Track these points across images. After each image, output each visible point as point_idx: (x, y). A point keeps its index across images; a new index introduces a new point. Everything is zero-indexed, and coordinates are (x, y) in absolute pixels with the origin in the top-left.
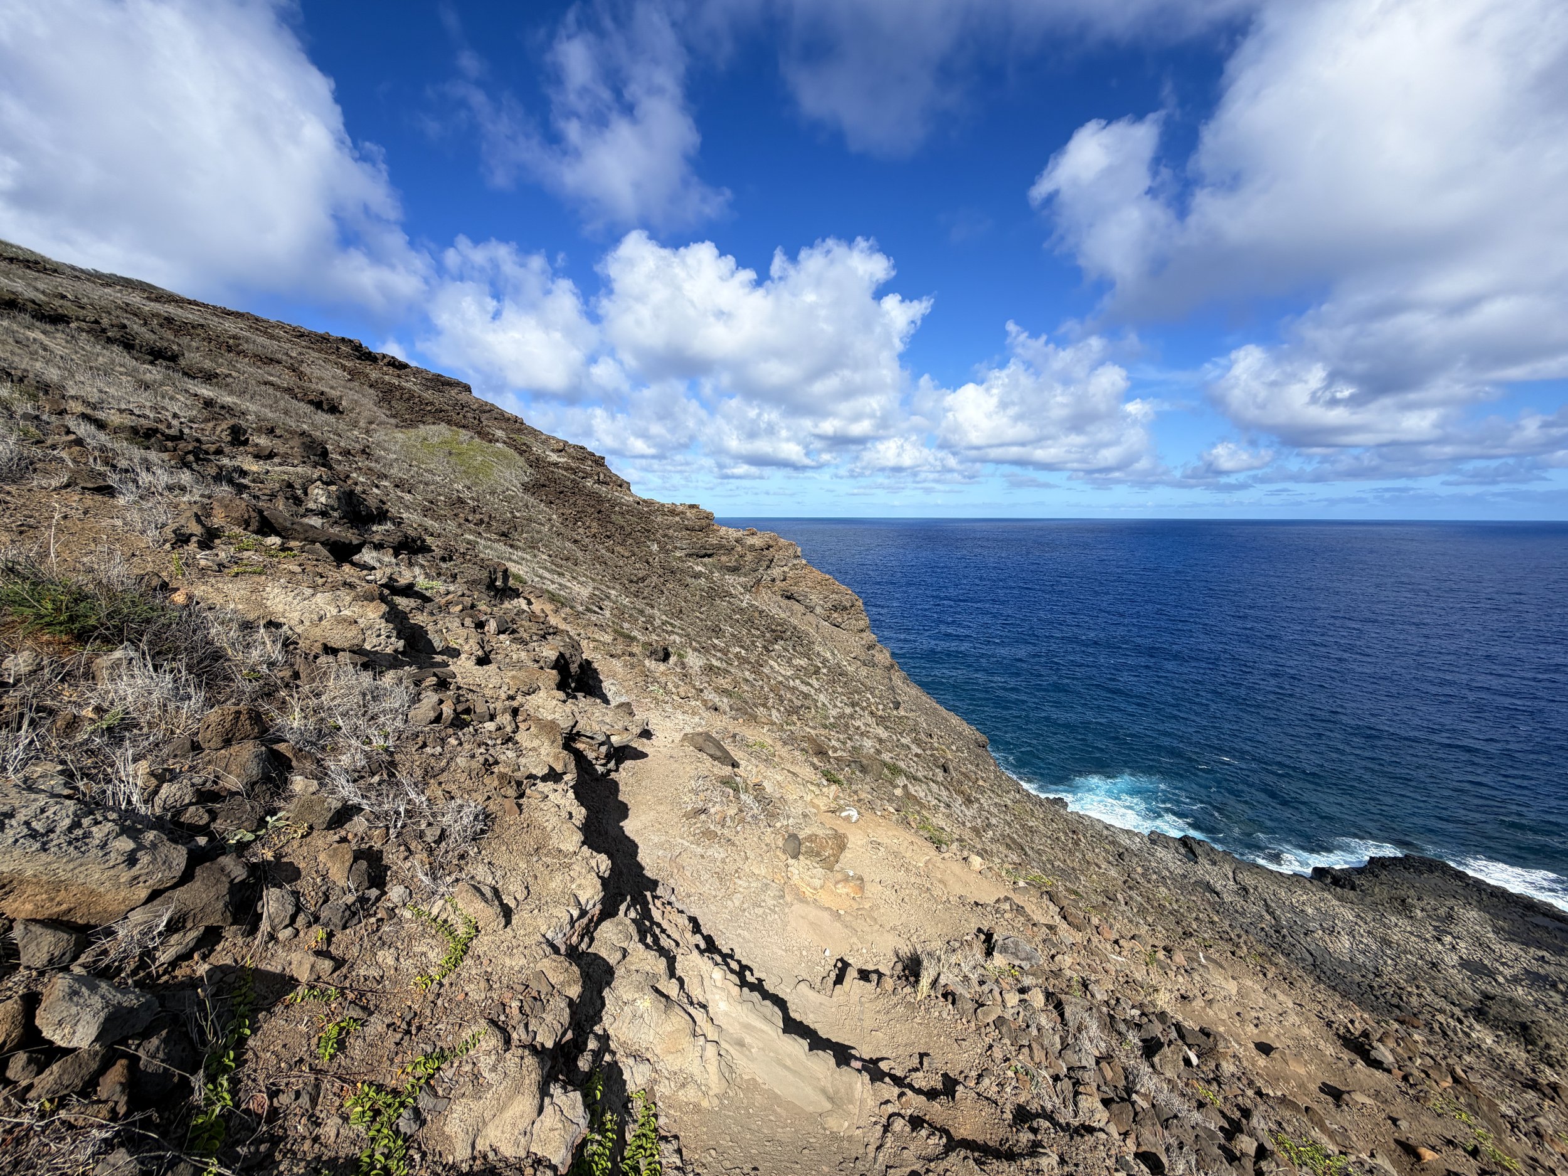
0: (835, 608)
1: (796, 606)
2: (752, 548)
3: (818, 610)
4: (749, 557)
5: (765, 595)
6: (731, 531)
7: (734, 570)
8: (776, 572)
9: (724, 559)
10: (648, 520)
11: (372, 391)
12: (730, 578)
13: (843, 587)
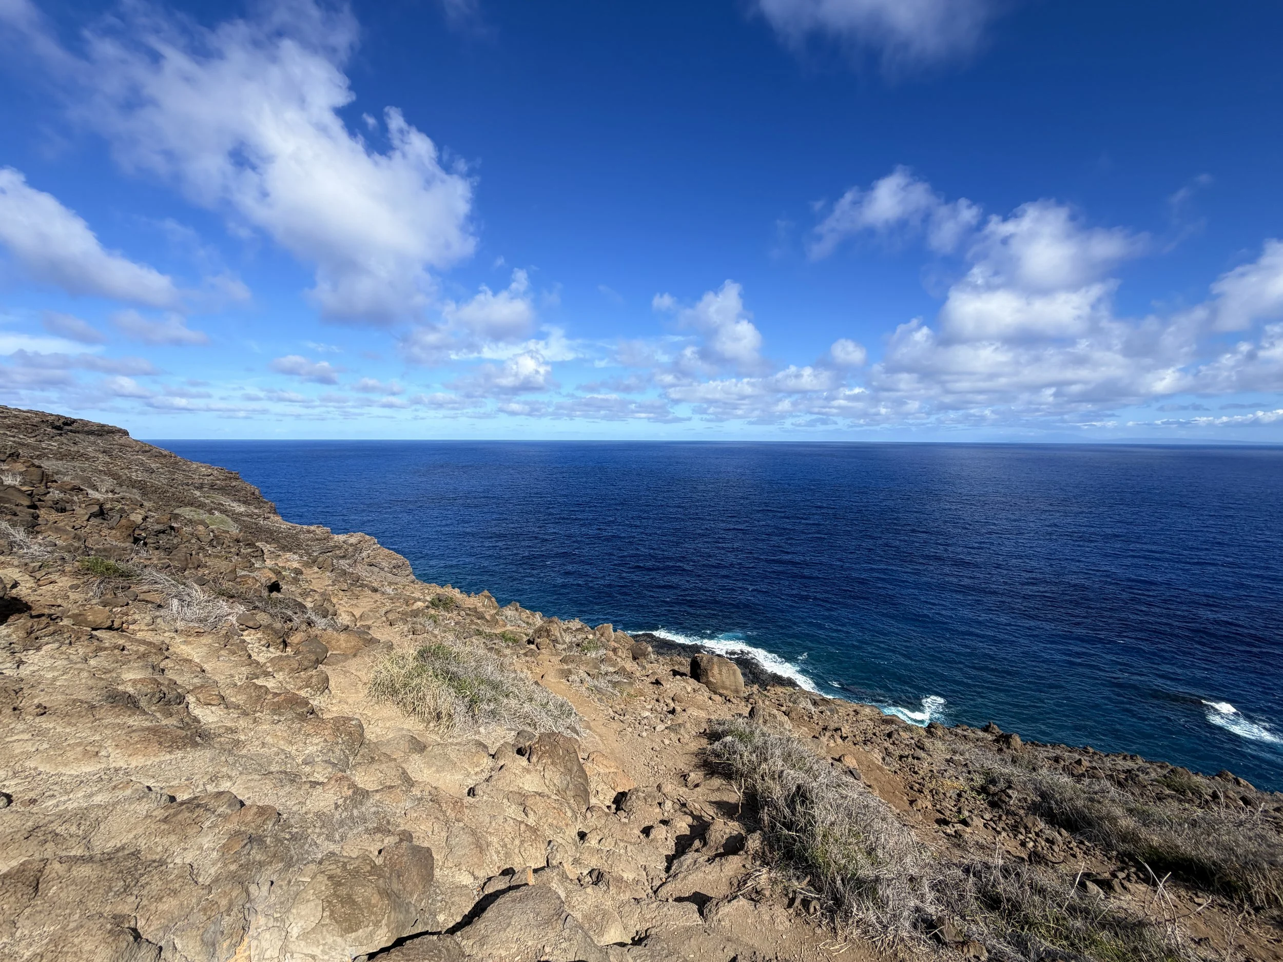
0: (394, 567)
1: (376, 569)
2: (351, 545)
3: (386, 569)
4: (351, 549)
5: (359, 566)
6: (340, 536)
7: (344, 557)
8: (364, 554)
9: (338, 552)
10: (298, 539)
11: (135, 490)
12: (342, 562)
13: (399, 556)
